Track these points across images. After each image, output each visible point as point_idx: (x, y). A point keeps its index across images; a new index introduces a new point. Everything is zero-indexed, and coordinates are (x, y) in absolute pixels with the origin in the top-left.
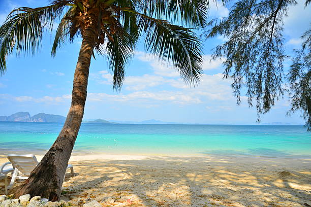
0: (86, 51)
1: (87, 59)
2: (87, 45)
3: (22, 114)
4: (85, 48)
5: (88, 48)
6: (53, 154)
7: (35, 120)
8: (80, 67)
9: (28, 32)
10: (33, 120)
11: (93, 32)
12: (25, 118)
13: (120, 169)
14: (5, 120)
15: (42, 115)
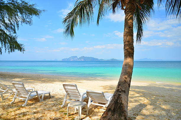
0: (130, 18)
1: (131, 24)
2: (130, 14)
3: (74, 57)
4: (129, 16)
5: (131, 16)
6: (120, 95)
7: (80, 60)
8: (127, 31)
9: (85, 12)
10: (79, 60)
11: (133, 4)
12: (75, 59)
13: (138, 93)
14: (66, 60)
15: (83, 57)
